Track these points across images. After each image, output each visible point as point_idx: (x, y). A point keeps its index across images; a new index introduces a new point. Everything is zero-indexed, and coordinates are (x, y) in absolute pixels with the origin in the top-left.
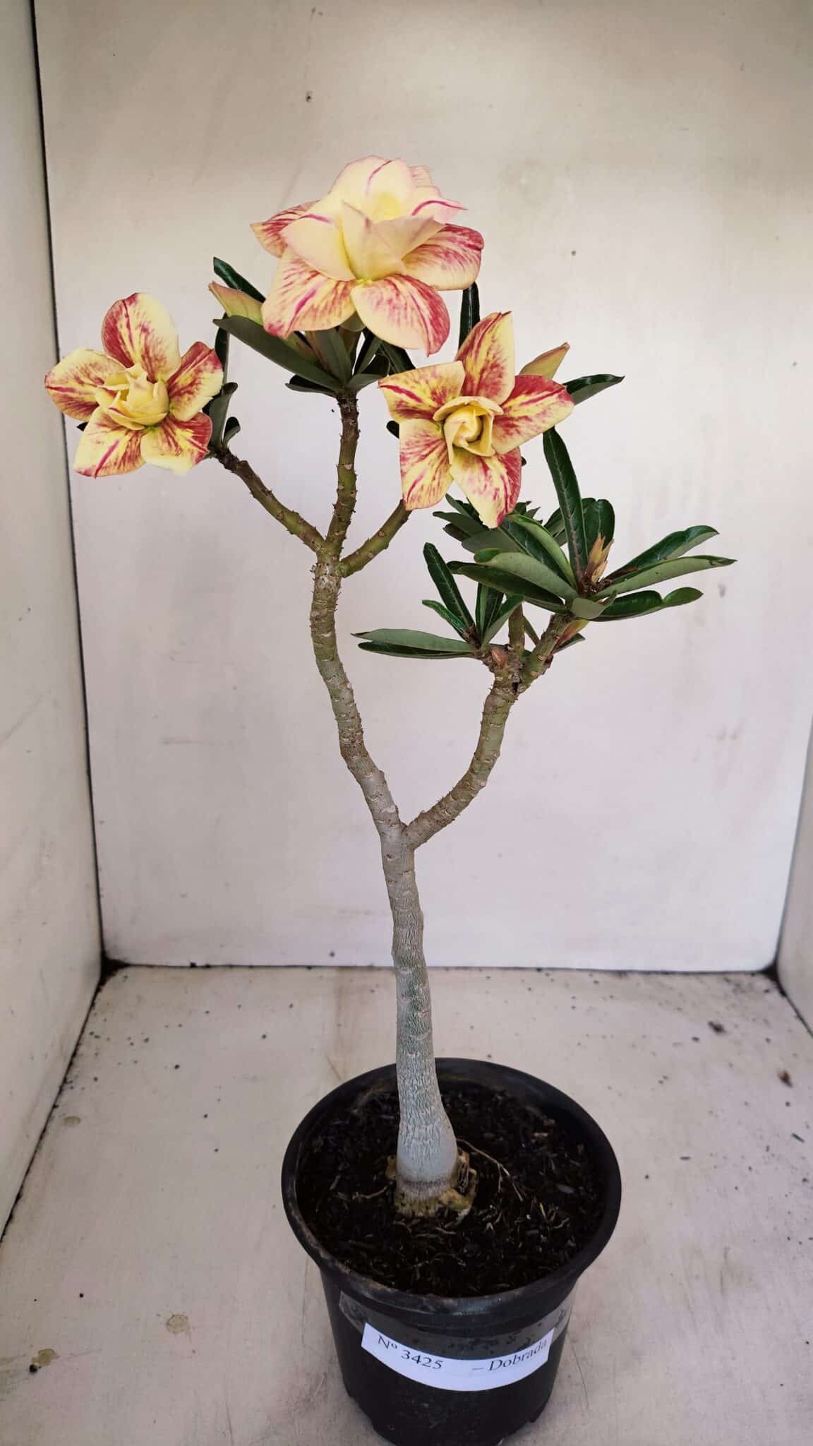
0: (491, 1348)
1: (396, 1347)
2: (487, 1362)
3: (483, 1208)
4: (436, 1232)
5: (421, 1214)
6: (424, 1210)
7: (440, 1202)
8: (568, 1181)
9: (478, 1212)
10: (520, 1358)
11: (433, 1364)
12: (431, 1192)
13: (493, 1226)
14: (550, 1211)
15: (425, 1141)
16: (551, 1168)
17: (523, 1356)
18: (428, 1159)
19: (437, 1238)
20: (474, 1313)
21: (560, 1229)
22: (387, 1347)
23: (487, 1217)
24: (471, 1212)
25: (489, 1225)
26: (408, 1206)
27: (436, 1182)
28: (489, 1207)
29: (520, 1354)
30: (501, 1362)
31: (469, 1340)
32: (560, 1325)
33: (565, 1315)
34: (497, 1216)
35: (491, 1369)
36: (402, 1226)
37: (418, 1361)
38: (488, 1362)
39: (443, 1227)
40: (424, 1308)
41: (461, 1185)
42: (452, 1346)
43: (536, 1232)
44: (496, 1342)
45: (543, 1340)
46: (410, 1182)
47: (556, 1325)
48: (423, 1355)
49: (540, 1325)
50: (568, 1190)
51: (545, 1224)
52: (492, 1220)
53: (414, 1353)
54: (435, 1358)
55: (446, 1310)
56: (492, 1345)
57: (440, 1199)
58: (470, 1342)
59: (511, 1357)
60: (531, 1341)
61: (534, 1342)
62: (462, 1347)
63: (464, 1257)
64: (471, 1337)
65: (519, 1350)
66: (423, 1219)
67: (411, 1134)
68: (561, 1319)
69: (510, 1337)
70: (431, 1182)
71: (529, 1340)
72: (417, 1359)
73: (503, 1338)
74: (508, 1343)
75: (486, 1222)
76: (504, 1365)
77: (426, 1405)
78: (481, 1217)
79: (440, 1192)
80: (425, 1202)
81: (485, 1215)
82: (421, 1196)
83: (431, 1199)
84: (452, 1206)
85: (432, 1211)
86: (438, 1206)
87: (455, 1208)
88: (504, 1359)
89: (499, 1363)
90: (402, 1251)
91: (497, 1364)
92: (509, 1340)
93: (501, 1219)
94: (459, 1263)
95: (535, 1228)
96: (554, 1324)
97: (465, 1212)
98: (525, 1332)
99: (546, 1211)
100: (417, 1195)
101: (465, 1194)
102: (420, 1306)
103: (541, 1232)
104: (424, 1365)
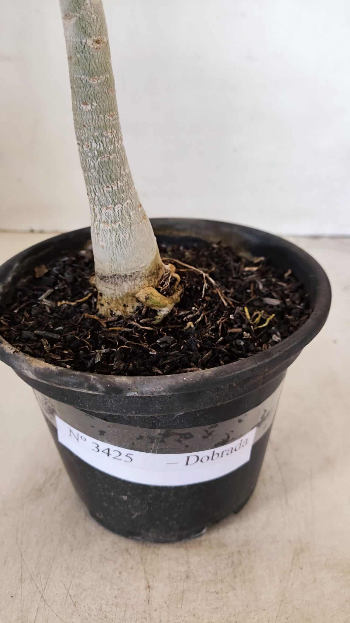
0: (186, 442)
1: (85, 440)
2: (183, 457)
3: (185, 309)
4: (131, 326)
5: (119, 313)
6: (121, 308)
7: (138, 301)
8: (274, 294)
9: (178, 312)
10: (218, 454)
11: (123, 457)
12: (127, 287)
13: (195, 325)
14: (255, 313)
15: (113, 225)
16: (258, 287)
17: (223, 453)
18: (119, 247)
19: (132, 332)
21: (264, 328)
22: (78, 440)
23: (188, 317)
24: (172, 313)
25: (190, 324)
26: (106, 305)
27: (131, 276)
28: (191, 309)
29: (218, 450)
30: (198, 458)
31: (159, 431)
32: (262, 426)
33: (268, 415)
34: (198, 316)
35: (187, 464)
36: (97, 320)
37: (108, 455)
39: (138, 322)
40: (92, 387)
41: (162, 285)
42: (141, 437)
43: (239, 330)
44: (190, 436)
45: (244, 438)
46: (105, 277)
47: (258, 425)
48: (113, 448)
49: (240, 421)
50: (276, 302)
51: (249, 324)
52: (193, 320)
53: (104, 446)
54: (125, 451)
55: (117, 390)
56: (186, 438)
57: (137, 296)
58: (160, 434)
59: (209, 452)
60: (230, 438)
61: (234, 439)
62: (152, 440)
63: (157, 348)
64: (161, 428)
65: (217, 446)
66: (120, 317)
67: (98, 217)
68: (263, 419)
69: (207, 431)
70: (126, 276)
71: (229, 437)
72: (107, 451)
73: (198, 431)
74: (204, 437)
75: (186, 322)
76: (201, 461)
77: (125, 498)
78: (182, 317)
79: (136, 288)
80: (122, 299)
81: (186, 315)
82: (117, 293)
83: (127, 295)
84: (150, 303)
85: (130, 310)
86: (137, 305)
87: (152, 305)
88: (201, 454)
89: (196, 458)
90: (88, 340)
91: (193, 459)
92: (206, 435)
93: (203, 319)
94: (150, 353)
95: (239, 327)
96: (256, 423)
97: (164, 312)
98: (223, 427)
99: (251, 314)
100: (113, 292)
101: (168, 293)
102: (86, 385)
103: (244, 330)
104: (115, 458)
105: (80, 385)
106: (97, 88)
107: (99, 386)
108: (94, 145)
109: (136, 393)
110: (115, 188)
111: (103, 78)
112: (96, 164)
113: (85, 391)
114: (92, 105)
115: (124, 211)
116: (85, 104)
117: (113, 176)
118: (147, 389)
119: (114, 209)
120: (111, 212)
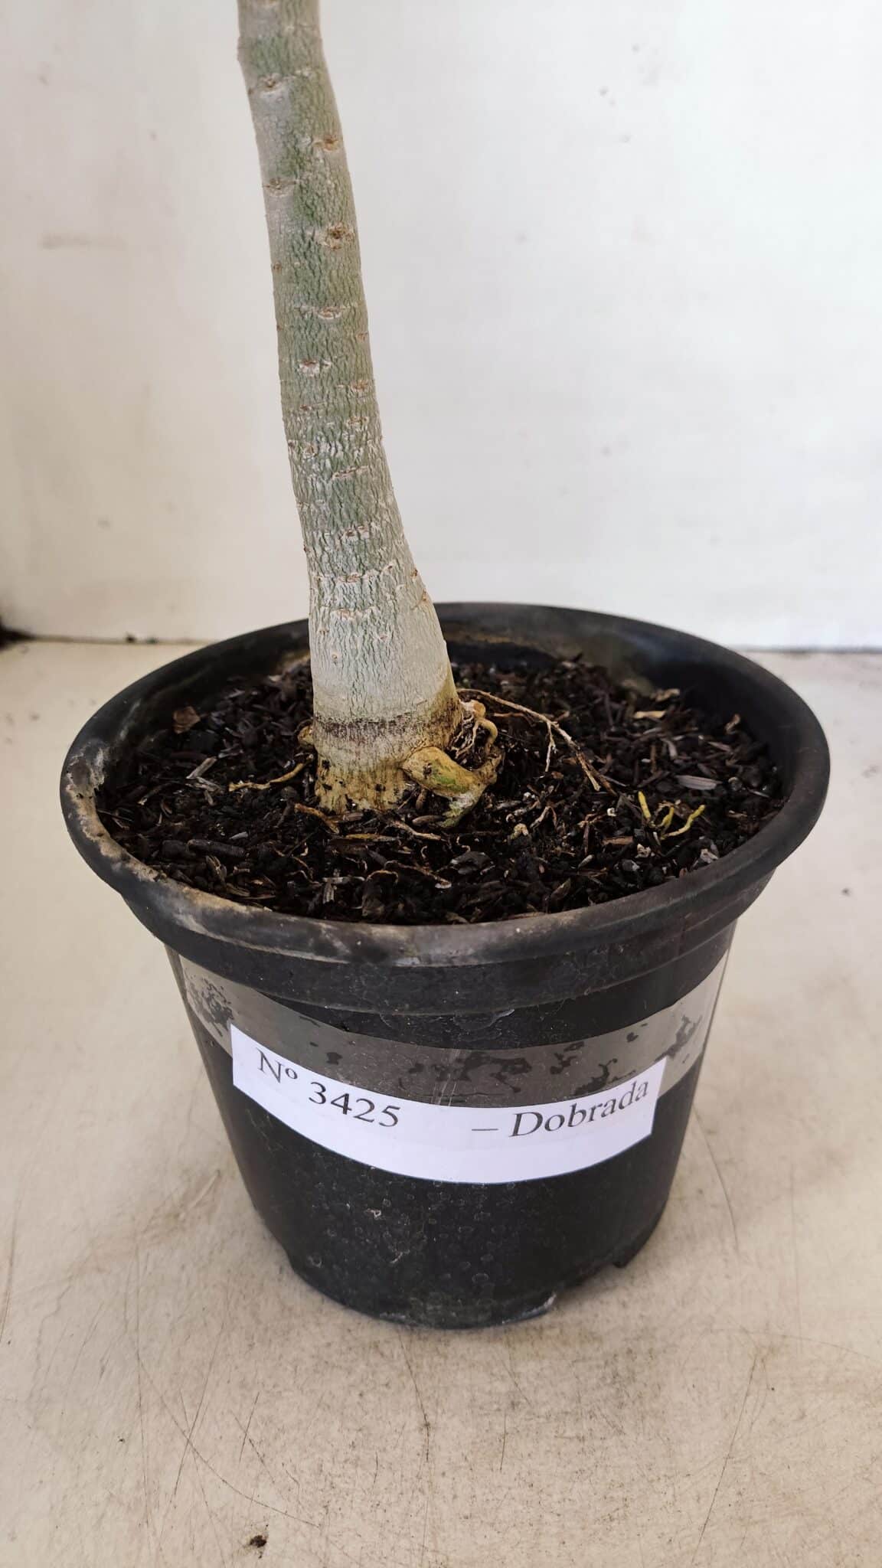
0: (515, 1080)
1: (296, 1077)
2: (505, 1116)
3: (508, 797)
4: (393, 832)
5: (365, 805)
6: (371, 793)
7: (408, 778)
8: (703, 768)
9: (495, 804)
10: (583, 1112)
11: (377, 1115)
12: (384, 747)
13: (530, 830)
14: (661, 806)
15: (359, 614)
16: (668, 753)
17: (593, 1109)
18: (369, 659)
19: (395, 844)
20: (450, 960)
21: (682, 835)
22: (278, 1078)
23: (516, 812)
24: (480, 805)
25: (521, 828)
26: (337, 787)
27: (393, 723)
28: (522, 796)
29: (585, 1102)
30: (540, 1117)
31: (456, 1053)
32: (682, 1053)
33: (692, 1031)
34: (538, 812)
35: (516, 1133)
36: (318, 819)
37: (346, 1109)
38: (508, 1114)
39: (409, 822)
40: (324, 948)
41: (459, 744)
42: (418, 1068)
43: (628, 840)
44: (523, 1066)
45: (640, 1079)
46: (336, 725)
47: (671, 1052)
48: (356, 1092)
49: (631, 1038)
50: (707, 784)
51: (649, 830)
52: (527, 819)
53: (336, 1088)
54: (382, 1100)
55: (378, 953)
56: (515, 1072)
57: (405, 766)
58: (459, 1060)
59: (563, 1107)
60: (610, 1078)
61: (618, 1080)
62: (441, 1073)
63: (451, 875)
64: (462, 1046)
65: (581, 1092)
66: (369, 814)
67: (328, 597)
68: (682, 1039)
69: (560, 1057)
70: (382, 724)
71: (606, 1073)
72: (341, 1102)
73: (541, 1056)
74: (554, 1071)
75: (511, 825)
76: (547, 1127)
77: (377, 1214)
78: (503, 813)
79: (405, 749)
80: (373, 774)
81: (512, 809)
82: (363, 761)
83: (385, 765)
84: (433, 781)
85: (389, 797)
86: (403, 786)
87: (438, 788)
88: (547, 1110)
89: (535, 1120)
90: (303, 858)
91: (529, 1122)
92: (558, 1066)
93: (548, 820)
94: (438, 886)
95: (627, 834)
96: (667, 1047)
97: (464, 801)
98: (596, 1048)
99: (651, 809)
100: (354, 757)
101: (471, 762)
102: (311, 942)
103: (637, 840)
104: (358, 1117)
105: (299, 943)
106: (333, 330)
107: (338, 944)
108: (324, 447)
109: (416, 961)
110: (365, 535)
111: (345, 308)
112: (328, 486)
113: (308, 956)
114: (322, 365)
115: (383, 587)
116: (309, 362)
117: (362, 512)
118: (438, 951)
119: (362, 580)
120: (356, 585)
